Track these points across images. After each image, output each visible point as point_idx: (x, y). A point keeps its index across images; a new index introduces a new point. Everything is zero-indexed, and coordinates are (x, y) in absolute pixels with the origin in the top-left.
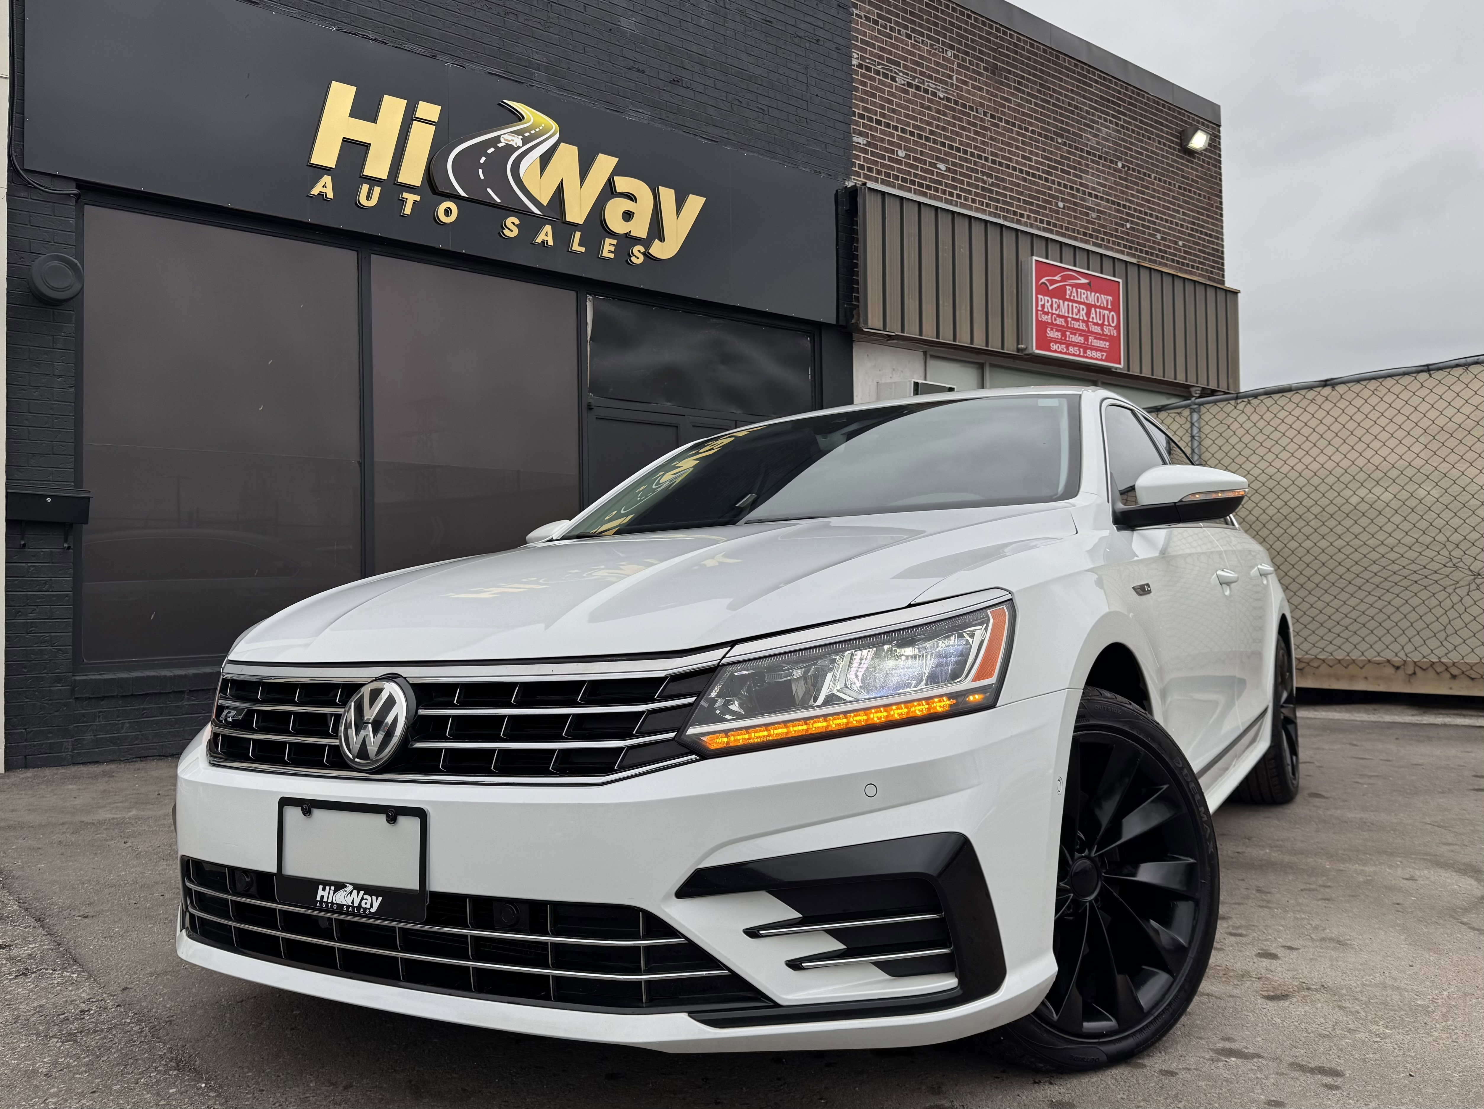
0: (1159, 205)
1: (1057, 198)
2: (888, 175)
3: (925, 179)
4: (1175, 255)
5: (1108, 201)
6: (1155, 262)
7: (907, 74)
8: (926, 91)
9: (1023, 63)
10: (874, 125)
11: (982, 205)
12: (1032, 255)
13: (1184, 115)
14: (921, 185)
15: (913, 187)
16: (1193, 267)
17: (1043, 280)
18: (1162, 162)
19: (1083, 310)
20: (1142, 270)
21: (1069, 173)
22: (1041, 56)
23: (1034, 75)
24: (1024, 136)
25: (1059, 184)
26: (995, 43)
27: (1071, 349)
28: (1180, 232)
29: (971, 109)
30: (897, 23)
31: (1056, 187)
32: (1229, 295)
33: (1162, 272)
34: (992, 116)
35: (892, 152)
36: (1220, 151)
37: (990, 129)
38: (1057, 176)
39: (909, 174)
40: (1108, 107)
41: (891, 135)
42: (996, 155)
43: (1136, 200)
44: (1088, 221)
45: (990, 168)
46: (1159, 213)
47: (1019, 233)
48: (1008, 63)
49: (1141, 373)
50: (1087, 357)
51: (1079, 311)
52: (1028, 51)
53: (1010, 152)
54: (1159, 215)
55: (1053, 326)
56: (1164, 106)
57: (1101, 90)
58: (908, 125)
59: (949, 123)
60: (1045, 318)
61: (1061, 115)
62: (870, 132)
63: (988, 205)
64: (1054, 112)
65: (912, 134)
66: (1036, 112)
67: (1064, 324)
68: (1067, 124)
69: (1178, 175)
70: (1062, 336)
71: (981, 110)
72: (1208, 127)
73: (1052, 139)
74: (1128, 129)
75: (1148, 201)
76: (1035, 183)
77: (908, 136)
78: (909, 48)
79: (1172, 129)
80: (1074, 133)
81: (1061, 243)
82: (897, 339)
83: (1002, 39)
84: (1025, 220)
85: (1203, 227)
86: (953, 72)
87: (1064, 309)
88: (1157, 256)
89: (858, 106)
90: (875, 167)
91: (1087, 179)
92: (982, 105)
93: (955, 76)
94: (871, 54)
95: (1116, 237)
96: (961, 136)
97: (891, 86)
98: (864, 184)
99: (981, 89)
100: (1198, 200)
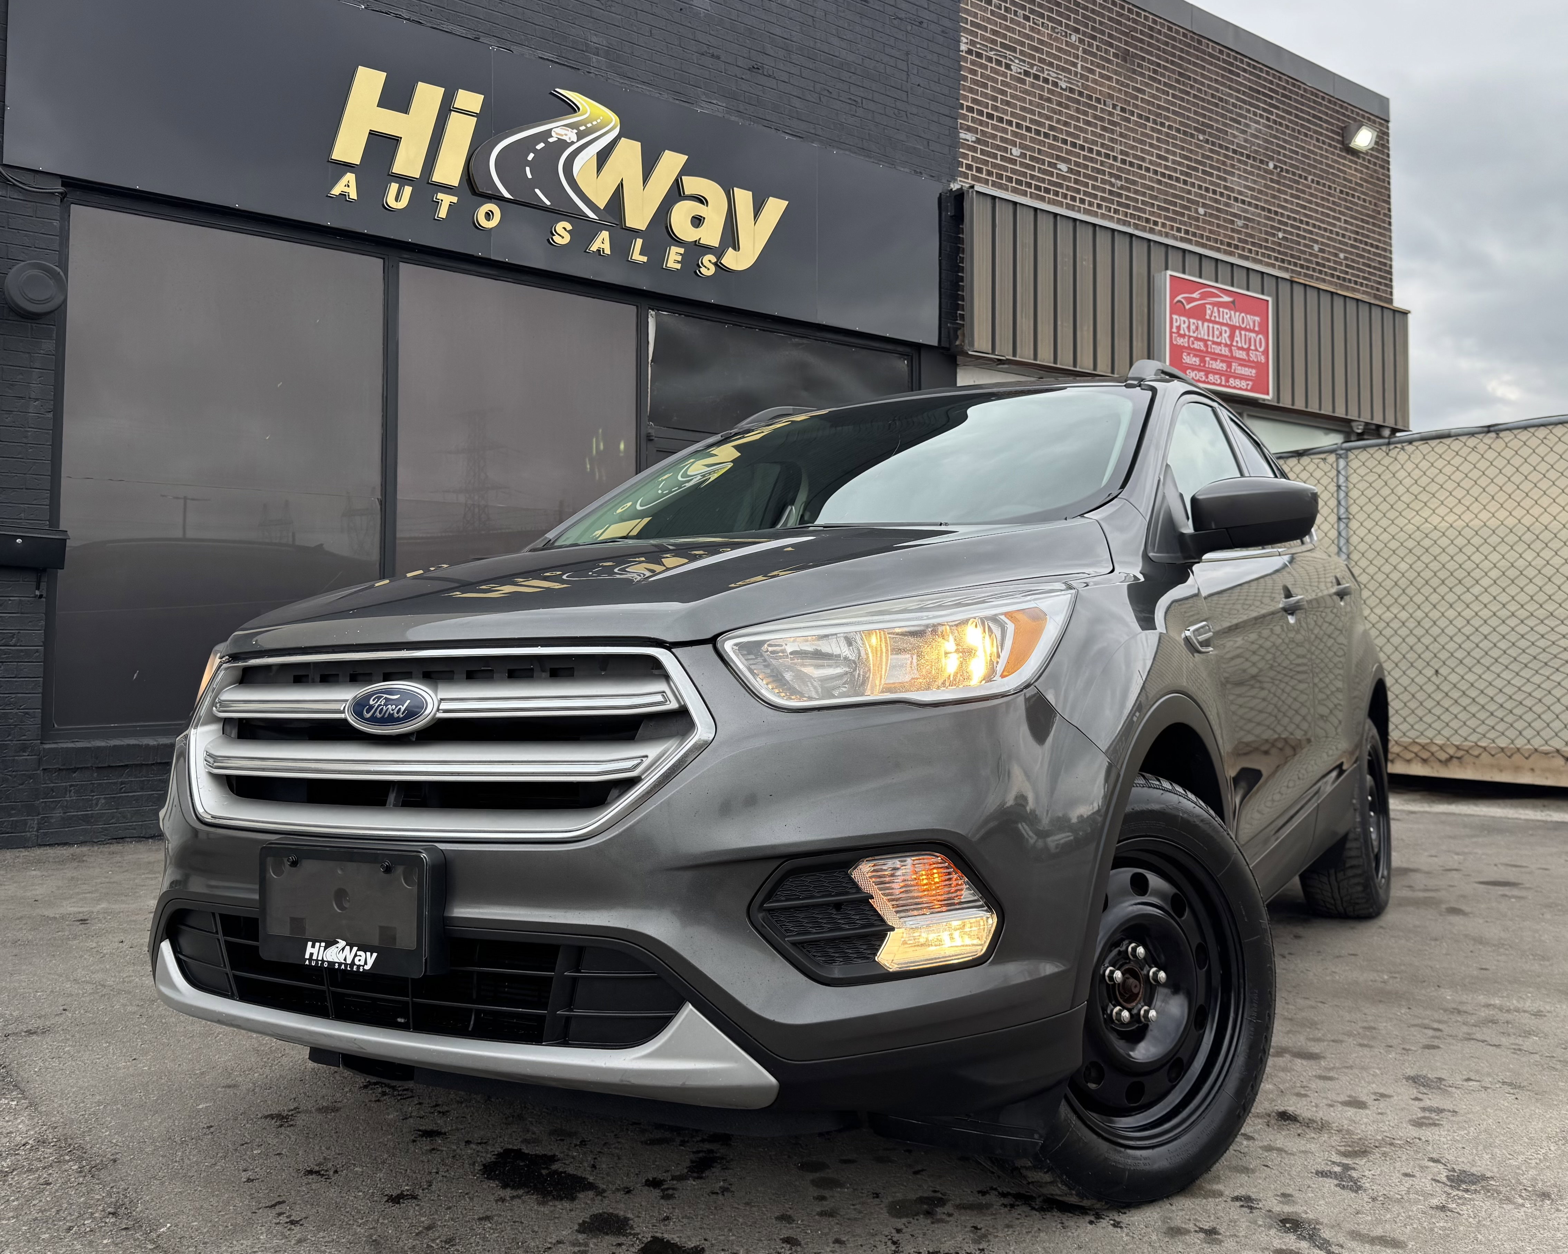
0: (1316, 211)
1: (1197, 203)
2: (1000, 177)
3: (1043, 181)
4: (1335, 269)
5: (1256, 206)
6: (1312, 277)
7: (1024, 61)
8: (1046, 81)
9: (1159, 49)
10: (984, 119)
11: (1110, 211)
12: (1167, 269)
13: (1347, 109)
14: (1038, 188)
15: (1029, 190)
16: (1356, 283)
17: (1179, 298)
18: (1321, 163)
19: (1226, 332)
20: (1295, 286)
21: (1211, 175)
22: (1180, 41)
23: (1172, 63)
24: (1159, 132)
25: (1200, 187)
26: (1126, 26)
27: (1211, 377)
28: (1340, 242)
29: (1098, 100)
30: (1013, 3)
31: (1196, 190)
32: (1397, 315)
33: (1319, 289)
34: (1123, 110)
35: (1006, 150)
36: (1388, 149)
37: (1120, 125)
38: (1197, 178)
39: (1024, 175)
40: (1258, 99)
41: (1005, 131)
42: (1127, 154)
43: (1289, 206)
44: (1233, 230)
45: (1119, 169)
46: (1316, 220)
47: (1152, 244)
48: (1142, 49)
49: (1293, 404)
50: (1229, 387)
51: (1221, 334)
52: (1166, 35)
53: (1142, 150)
54: (1317, 223)
55: (1190, 350)
56: (1323, 98)
57: (1250, 80)
58: (1024, 119)
59: (1071, 117)
60: (1180, 341)
61: (1203, 108)
62: (980, 128)
63: (1116, 211)
64: (1194, 104)
65: (1028, 129)
66: (1174, 104)
67: (1203, 348)
68: (1210, 119)
69: (1339, 177)
71: (1109, 102)
72: (1374, 122)
73: (1192, 136)
74: (1281, 124)
75: (1305, 207)
76: (1172, 186)
77: (1024, 132)
78: (1027, 32)
79: (1332, 124)
80: (1218, 129)
81: (1201, 256)
82: (1008, 364)
83: (1135, 21)
84: (1159, 228)
85: (1368, 237)
86: (1078, 59)
87: (1203, 331)
88: (1314, 270)
89: (966, 98)
90: (985, 168)
91: (1232, 182)
92: (1111, 97)
93: (1080, 63)
94: (983, 38)
95: (1266, 248)
96: (1086, 132)
97: (1005, 75)
98: (970, 187)
99: (1109, 79)
100: (1362, 206)
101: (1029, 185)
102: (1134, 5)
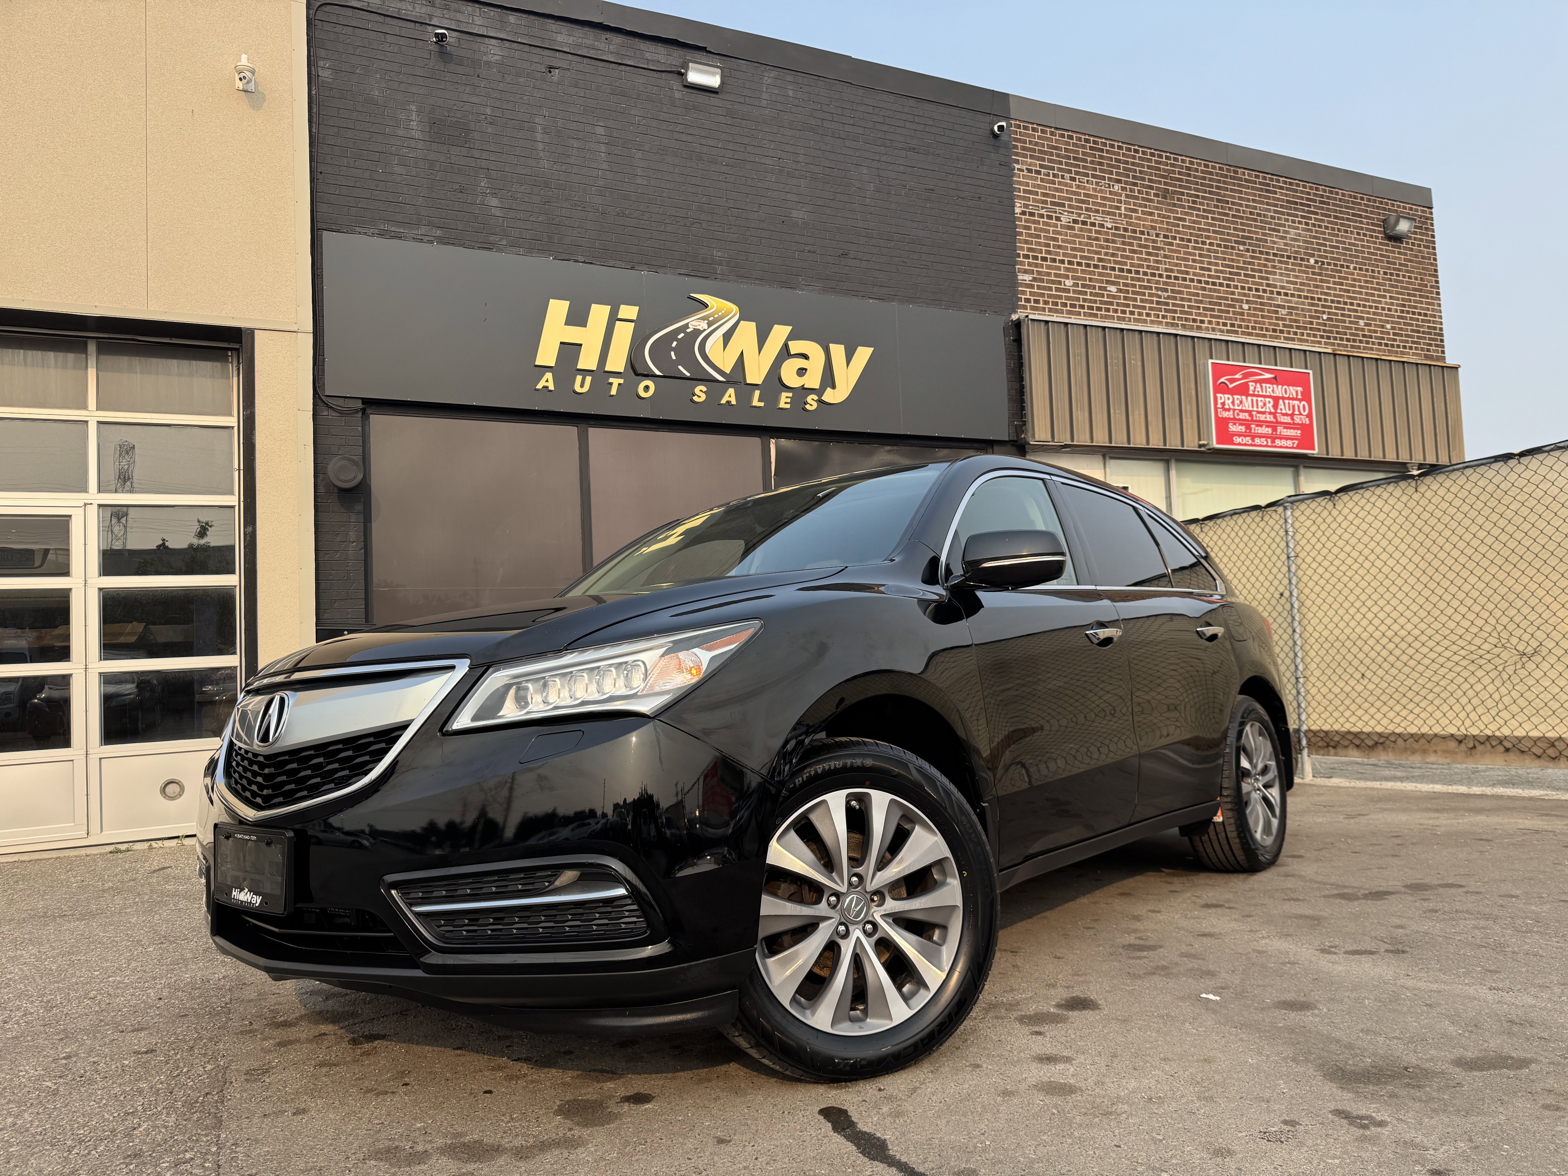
0: (1361, 293)
1: (1241, 301)
2: (1056, 304)
3: (1095, 302)
4: (1383, 339)
5: (1299, 296)
6: (1359, 347)
7: (1073, 213)
8: (1093, 224)
9: (1197, 183)
10: (1039, 262)
11: (1158, 317)
12: (1211, 359)
13: (1387, 204)
14: (1091, 308)
15: (1082, 311)
16: (1405, 347)
17: (1222, 380)
18: (1363, 252)
20: (1338, 358)
21: (1254, 277)
22: (1217, 174)
23: (1210, 193)
24: (1201, 249)
25: (1243, 288)
26: (1165, 171)
27: (1257, 441)
28: (1386, 315)
29: (1142, 233)
30: (1060, 170)
31: (1239, 291)
32: (1448, 371)
33: (1363, 358)
34: (1165, 237)
35: (1060, 283)
36: (1433, 231)
37: (1163, 249)
38: (1239, 281)
39: (1078, 299)
40: (1295, 209)
41: (1059, 268)
42: (1172, 271)
43: (1332, 292)
44: (1277, 319)
45: (1165, 283)
46: (1361, 300)
47: (1198, 340)
48: (1181, 186)
50: (1276, 447)
53: (1186, 266)
54: (1361, 302)
55: (1235, 420)
56: (1362, 199)
57: (1286, 195)
58: (1075, 256)
59: (1118, 249)
60: (1226, 414)
61: (1242, 224)
62: (1035, 269)
63: (1164, 317)
64: (1233, 223)
65: (1079, 264)
66: (1214, 225)
67: (1248, 417)
68: (1250, 232)
69: (1382, 261)
70: (1246, 429)
71: (1152, 232)
72: (1417, 210)
73: (1233, 248)
74: (1320, 226)
75: (1348, 291)
76: (1215, 291)
77: (1075, 267)
78: (1074, 190)
79: (1373, 219)
80: (1257, 239)
81: (1243, 344)
82: (1067, 448)
83: (1172, 165)
84: (1206, 325)
85: (1416, 307)
86: (1121, 203)
88: (1361, 342)
89: (1022, 249)
90: (1041, 299)
91: (1274, 280)
92: (1154, 228)
93: (1123, 206)
94: (1035, 200)
95: (1311, 329)
96: (1133, 258)
97: (1056, 226)
98: (1027, 316)
99: (1151, 214)
100: (1407, 283)
101: (1082, 307)
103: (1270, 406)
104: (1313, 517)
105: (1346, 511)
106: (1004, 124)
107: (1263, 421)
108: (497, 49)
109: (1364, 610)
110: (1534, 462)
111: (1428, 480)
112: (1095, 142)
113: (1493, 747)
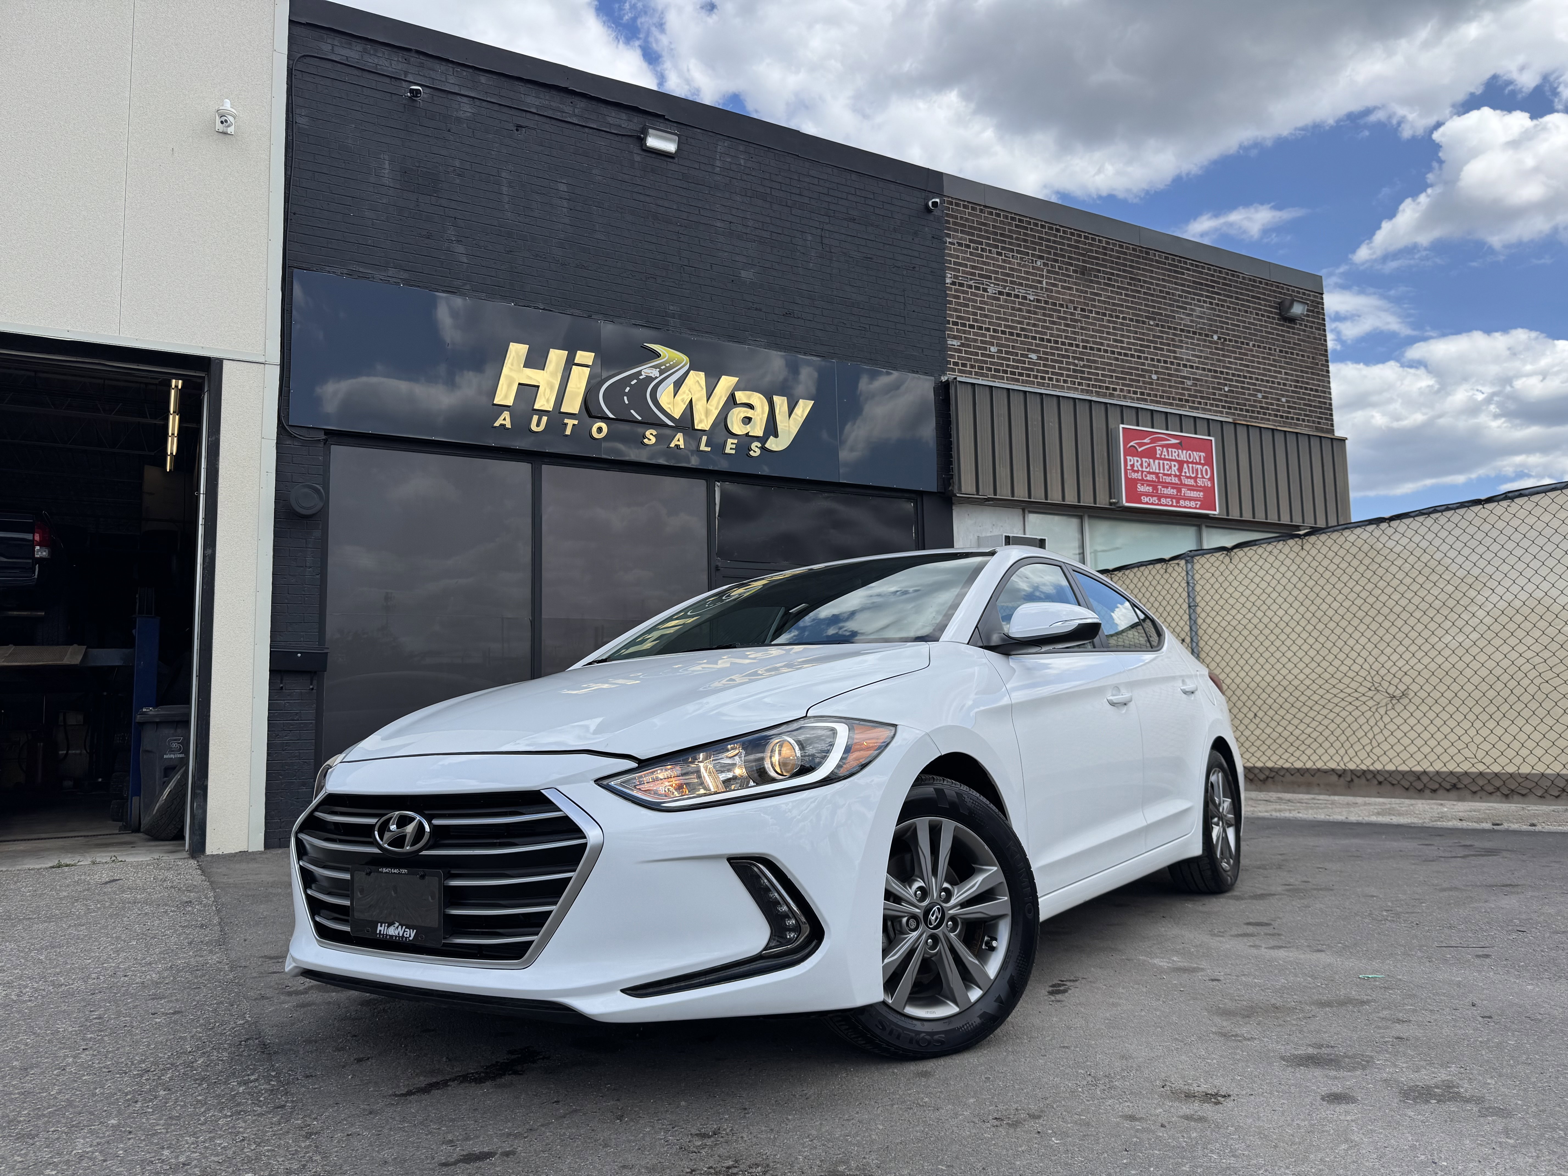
0: (1259, 368)
1: (1151, 372)
2: (982, 368)
3: (1018, 368)
4: (1279, 411)
5: (1204, 369)
6: (1257, 418)
7: (998, 285)
8: (1017, 296)
9: (1112, 262)
10: (967, 329)
11: (1075, 384)
12: (1122, 423)
13: (1282, 288)
14: (1013, 374)
15: (1005, 375)
16: (1298, 419)
17: (1132, 444)
18: (1261, 331)
19: (1175, 466)
20: (1239, 428)
21: (1162, 350)
22: (1130, 255)
23: (1124, 271)
24: (1115, 322)
25: (1153, 360)
26: (1083, 249)
27: (1163, 500)
28: (1282, 390)
29: (1061, 306)
30: (988, 245)
31: (1149, 362)
32: (1336, 443)
33: (1260, 428)
34: (1083, 310)
35: (986, 349)
37: (1080, 321)
38: (1149, 353)
39: (1002, 365)
40: (1201, 289)
41: (985, 336)
42: (1088, 342)
43: (1233, 366)
44: (1183, 389)
45: (1081, 353)
46: (1259, 375)
47: (1110, 407)
48: (1097, 264)
51: (1170, 468)
52: (1118, 252)
53: (1101, 338)
54: (1259, 377)
55: (1143, 481)
56: (1260, 283)
57: (1193, 276)
58: (1000, 325)
59: (1039, 320)
60: (1135, 476)
61: (1152, 301)
62: (964, 335)
63: (1079, 384)
64: (1144, 299)
65: (1003, 332)
66: (1127, 301)
67: (1154, 479)
68: (1159, 308)
69: (1278, 340)
70: (1153, 489)
71: (1071, 305)
72: (1309, 295)
73: (1144, 322)
74: (1223, 306)
75: (1248, 366)
76: (1127, 361)
77: (1000, 335)
78: (1000, 263)
79: (1270, 301)
80: (1166, 315)
81: (1152, 411)
82: (991, 501)
83: (1091, 245)
84: (1118, 393)
85: (1307, 383)
86: (1043, 278)
87: (1155, 467)
88: (1259, 413)
89: (952, 316)
90: (969, 363)
91: (1181, 353)
92: (1072, 302)
93: (1045, 280)
94: (963, 272)
95: (1214, 399)
96: (1052, 329)
97: (983, 296)
98: (956, 378)
99: (1070, 289)
100: (1301, 361)
101: (1005, 372)
102: (1089, 233)
103: (1175, 469)
104: (1213, 570)
105: (1241, 566)
106: (938, 200)
107: (1169, 483)
108: (468, 106)
109: (1256, 655)
110: (1401, 526)
111: (1313, 539)
112: (1020, 221)
113: (1368, 780)
